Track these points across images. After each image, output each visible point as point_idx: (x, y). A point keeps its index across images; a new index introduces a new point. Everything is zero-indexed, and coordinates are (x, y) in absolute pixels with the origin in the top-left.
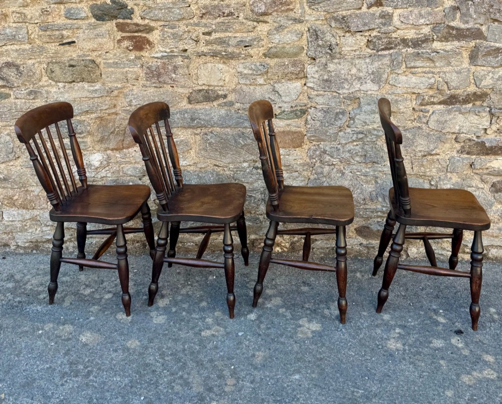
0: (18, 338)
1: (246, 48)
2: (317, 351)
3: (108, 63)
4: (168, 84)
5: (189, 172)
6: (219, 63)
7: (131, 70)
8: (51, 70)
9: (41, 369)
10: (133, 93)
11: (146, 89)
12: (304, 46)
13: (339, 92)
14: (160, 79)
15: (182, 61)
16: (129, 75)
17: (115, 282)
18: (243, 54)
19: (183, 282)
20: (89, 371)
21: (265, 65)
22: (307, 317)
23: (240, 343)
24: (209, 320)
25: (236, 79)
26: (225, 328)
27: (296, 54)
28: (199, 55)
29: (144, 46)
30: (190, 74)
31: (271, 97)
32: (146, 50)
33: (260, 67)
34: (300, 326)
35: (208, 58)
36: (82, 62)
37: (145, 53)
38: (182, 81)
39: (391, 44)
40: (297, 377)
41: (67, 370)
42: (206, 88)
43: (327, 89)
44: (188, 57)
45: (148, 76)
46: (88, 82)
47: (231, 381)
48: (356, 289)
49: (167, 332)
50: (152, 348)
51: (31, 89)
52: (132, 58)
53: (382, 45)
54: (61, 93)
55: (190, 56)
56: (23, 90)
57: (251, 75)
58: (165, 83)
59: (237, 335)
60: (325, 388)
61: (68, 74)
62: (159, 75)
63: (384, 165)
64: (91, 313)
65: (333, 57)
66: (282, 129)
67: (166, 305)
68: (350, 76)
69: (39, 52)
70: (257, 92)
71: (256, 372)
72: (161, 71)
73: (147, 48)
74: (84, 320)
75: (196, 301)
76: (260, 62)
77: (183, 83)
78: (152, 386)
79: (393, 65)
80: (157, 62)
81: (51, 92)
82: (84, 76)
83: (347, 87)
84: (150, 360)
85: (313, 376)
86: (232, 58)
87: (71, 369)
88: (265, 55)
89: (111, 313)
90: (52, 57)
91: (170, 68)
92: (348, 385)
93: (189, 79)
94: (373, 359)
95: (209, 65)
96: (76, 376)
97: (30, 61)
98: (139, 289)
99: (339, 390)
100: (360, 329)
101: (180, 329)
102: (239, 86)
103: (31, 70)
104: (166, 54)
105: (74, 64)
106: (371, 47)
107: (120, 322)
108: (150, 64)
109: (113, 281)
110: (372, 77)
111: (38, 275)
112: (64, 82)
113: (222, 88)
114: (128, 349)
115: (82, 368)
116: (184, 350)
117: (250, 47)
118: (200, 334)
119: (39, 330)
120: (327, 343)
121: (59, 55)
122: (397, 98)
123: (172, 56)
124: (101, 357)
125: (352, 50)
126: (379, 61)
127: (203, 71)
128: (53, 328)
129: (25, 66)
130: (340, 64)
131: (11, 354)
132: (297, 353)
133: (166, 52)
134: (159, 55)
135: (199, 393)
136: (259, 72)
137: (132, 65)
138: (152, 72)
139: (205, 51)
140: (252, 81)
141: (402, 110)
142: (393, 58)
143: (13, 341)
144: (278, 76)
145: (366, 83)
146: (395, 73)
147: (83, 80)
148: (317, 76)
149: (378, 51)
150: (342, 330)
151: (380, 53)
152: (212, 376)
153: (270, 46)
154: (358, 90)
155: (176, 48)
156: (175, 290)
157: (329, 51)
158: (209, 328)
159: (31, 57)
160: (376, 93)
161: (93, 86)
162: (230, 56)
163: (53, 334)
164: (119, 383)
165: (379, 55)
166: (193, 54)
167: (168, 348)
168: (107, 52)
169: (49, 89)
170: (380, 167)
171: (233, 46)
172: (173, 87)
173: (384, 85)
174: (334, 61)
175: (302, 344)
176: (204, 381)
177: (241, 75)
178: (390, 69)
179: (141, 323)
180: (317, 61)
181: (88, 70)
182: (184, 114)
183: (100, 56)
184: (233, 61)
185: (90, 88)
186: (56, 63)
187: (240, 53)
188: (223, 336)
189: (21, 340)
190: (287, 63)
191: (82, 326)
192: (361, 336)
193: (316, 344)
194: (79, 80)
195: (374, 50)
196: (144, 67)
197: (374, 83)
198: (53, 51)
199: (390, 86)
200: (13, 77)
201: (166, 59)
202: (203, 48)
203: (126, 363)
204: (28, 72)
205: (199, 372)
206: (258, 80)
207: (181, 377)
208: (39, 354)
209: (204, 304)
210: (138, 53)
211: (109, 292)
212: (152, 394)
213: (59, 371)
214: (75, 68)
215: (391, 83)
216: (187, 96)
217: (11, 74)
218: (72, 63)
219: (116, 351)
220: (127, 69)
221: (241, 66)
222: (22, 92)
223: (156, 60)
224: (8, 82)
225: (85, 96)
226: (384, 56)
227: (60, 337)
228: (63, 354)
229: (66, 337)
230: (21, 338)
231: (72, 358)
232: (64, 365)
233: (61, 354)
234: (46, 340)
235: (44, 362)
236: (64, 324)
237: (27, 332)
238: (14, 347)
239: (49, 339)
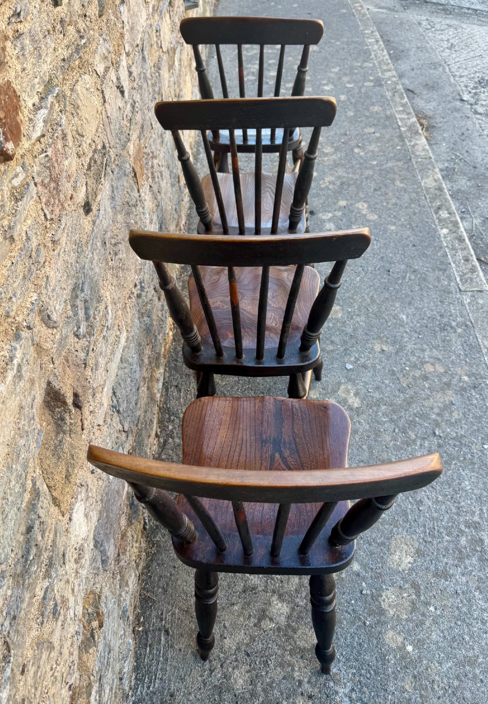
20: (466, 526)
23: (364, 366)
26: (340, 383)
40: (403, 317)
41: (474, 560)
47: (429, 368)
59: (351, 370)
71: (408, 349)
87: (471, 554)
96: (482, 540)
118: (358, 408)
119: (405, 656)
128: (392, 628)
135: (456, 394)
143: (444, 695)
175: (352, 314)
176: (437, 392)
189: (437, 678)
208: (459, 623)
227: (413, 603)
228: (446, 580)
229: (412, 591)
230: (433, 681)
231: (451, 562)
232: (465, 568)
233: (447, 583)
234: (425, 627)
235: (471, 606)
236: (382, 612)
237: (415, 677)
238: (456, 683)
239: (422, 623)
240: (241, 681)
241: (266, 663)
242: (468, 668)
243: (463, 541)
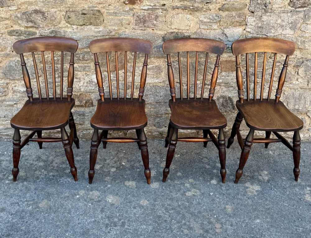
0: (64, 201)
1: (207, 4)
2: (264, 204)
3: (110, 13)
4: (150, 28)
5: (159, 87)
6: (187, 14)
7: (125, 17)
8: (68, 16)
9: (90, 222)
10: (125, 33)
11: (135, 31)
12: (247, 4)
13: (267, 35)
14: (145, 25)
15: (162, 12)
16: (124, 21)
17: (114, 160)
18: (205, 8)
19: (159, 159)
20: (122, 222)
21: (219, 16)
22: (250, 182)
23: (213, 200)
24: (187, 185)
25: (198, 26)
26: (200, 190)
27: (241, 9)
28: (174, 8)
29: (136, 1)
30: (166, 21)
31: (220, 38)
32: (137, 4)
33: (216, 18)
34: (247, 188)
35: (180, 10)
36: (91, 12)
37: (136, 6)
38: (160, 26)
39: (305, 4)
40: (258, 221)
41: (107, 222)
42: (177, 31)
43: (260, 32)
44: (166, 10)
45: (137, 22)
46: (94, 25)
47: (218, 226)
48: (273, 162)
49: (163, 194)
50: (158, 205)
51: (53, 29)
52: (126, 9)
53: (299, 4)
54: (75, 32)
55: (167, 8)
56: (46, 29)
57: (209, 22)
58: (148, 27)
59: (210, 195)
60: (278, 228)
61: (81, 20)
62: (145, 22)
63: (291, 83)
64: (106, 182)
65: (266, 12)
66: (225, 59)
67: (155, 175)
68: (276, 25)
69: (60, 3)
70: (211, 34)
71: (231, 219)
72: (146, 19)
73: (138, 3)
74: (104, 187)
75: (173, 172)
76: (216, 14)
77: (161, 27)
78: (169, 231)
79: (305, 18)
80: (144, 12)
81: (67, 32)
82: (91, 21)
83: (273, 32)
84: (160, 213)
85: (268, 220)
86: (196, 11)
87: (110, 221)
88: (220, 9)
89: (121, 182)
90: (69, 7)
91: (153, 17)
92: (291, 225)
93: (165, 25)
94: (300, 208)
95: (180, 15)
96: (116, 226)
97: (53, 10)
98: (132, 164)
99: (287, 228)
100: (286, 188)
101: (171, 192)
102: (200, 30)
103: (53, 16)
104: (151, 7)
105: (85, 13)
106: (291, 5)
107: (129, 188)
108: (139, 14)
109: (112, 159)
110: (291, 25)
111: (58, 156)
112: (77, 25)
113: (187, 31)
114: (143, 207)
115: (117, 220)
116: (179, 206)
117: (210, 4)
118: (185, 195)
119: (76, 195)
120: (269, 199)
121: (74, 6)
122: (305, 39)
123: (155, 8)
124: (127, 212)
125: (279, 7)
126: (296, 15)
127: (176, 20)
128: (85, 193)
129: (49, 13)
130: (270, 16)
131: (64, 213)
132: (252, 205)
133: (151, 6)
134: (146, 8)
135: (201, 234)
136: (215, 21)
137: (127, 14)
138: (140, 20)
139: (178, 5)
140: (209, 27)
141: (306, 48)
142: (306, 13)
143: (61, 203)
144: (227, 24)
145: (286, 29)
146: (306, 23)
147: (91, 24)
148: (254, 24)
149: (296, 8)
150: (274, 189)
151: (297, 10)
152: (205, 223)
153: (224, 3)
154: (280, 34)
155: (158, 3)
156: (156, 164)
157: (264, 8)
158: (189, 191)
159: (54, 7)
160: (292, 36)
161: (97, 28)
162: (196, 9)
163: (87, 198)
164: (146, 229)
165: (297, 11)
166: (169, 8)
167: (169, 205)
168: (109, 5)
169: (66, 29)
170: (288, 84)
171: (198, 3)
172: (153, 30)
173: (297, 31)
174: (267, 14)
175: (253, 199)
176: (201, 226)
177: (202, 23)
178: (303, 21)
179: (143, 188)
180: (255, 14)
181: (95, 18)
182: (159, 48)
183: (104, 7)
184: (197, 13)
185: (96, 30)
186: (72, 11)
187: (203, 7)
188: (200, 195)
189: (67, 202)
190: (234, 15)
191: (105, 192)
192: (288, 193)
193: (262, 199)
194: (88, 24)
195: (293, 7)
196: (135, 16)
197: (291, 29)
198: (70, 3)
199: (301, 32)
200: (39, 20)
201: (150, 11)
202: (177, 4)
203: (145, 216)
204: (51, 17)
205: (195, 220)
206: (213, 26)
207: (185, 224)
208: (83, 212)
209: (179, 174)
210: (131, 6)
211: (113, 167)
212: (171, 236)
213: (102, 223)
214: (86, 16)
215: (302, 30)
216: (163, 36)
217: (38, 18)
218: (84, 12)
219: (135, 208)
220: (123, 17)
221: (202, 16)
222: (46, 31)
223: (144, 11)
224: (35, 24)
225: (92, 35)
226: (300, 12)
227: (93, 200)
228: (100, 211)
229: (97, 200)
230: (66, 201)
231: (107, 214)
232: (104, 218)
233: (99, 211)
234: (84, 202)
235: (89, 217)
236: (92, 191)
237: (69, 196)
238: (64, 207)
239: (86, 201)
240: (78, 158)
241: (82, 163)
242: (68, 211)
243: (116, 220)
